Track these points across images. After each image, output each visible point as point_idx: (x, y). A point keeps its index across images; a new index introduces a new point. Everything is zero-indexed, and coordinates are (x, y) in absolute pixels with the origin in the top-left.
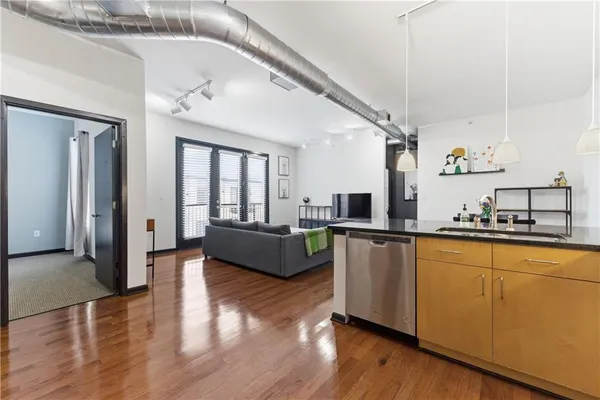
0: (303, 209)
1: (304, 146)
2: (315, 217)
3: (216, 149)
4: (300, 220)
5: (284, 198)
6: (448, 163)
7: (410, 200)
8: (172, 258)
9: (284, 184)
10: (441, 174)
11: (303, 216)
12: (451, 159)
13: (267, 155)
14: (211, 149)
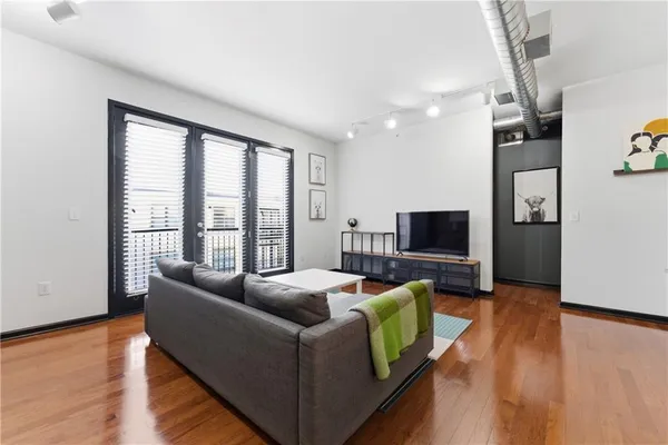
0: (348, 237)
1: (350, 135)
2: (367, 249)
3: (195, 133)
4: (343, 253)
5: (318, 219)
6: (636, 150)
7: (524, 223)
8: (101, 332)
9: (317, 197)
10: (617, 173)
11: (347, 248)
12: (644, 142)
13: (291, 151)
14: (185, 131)
